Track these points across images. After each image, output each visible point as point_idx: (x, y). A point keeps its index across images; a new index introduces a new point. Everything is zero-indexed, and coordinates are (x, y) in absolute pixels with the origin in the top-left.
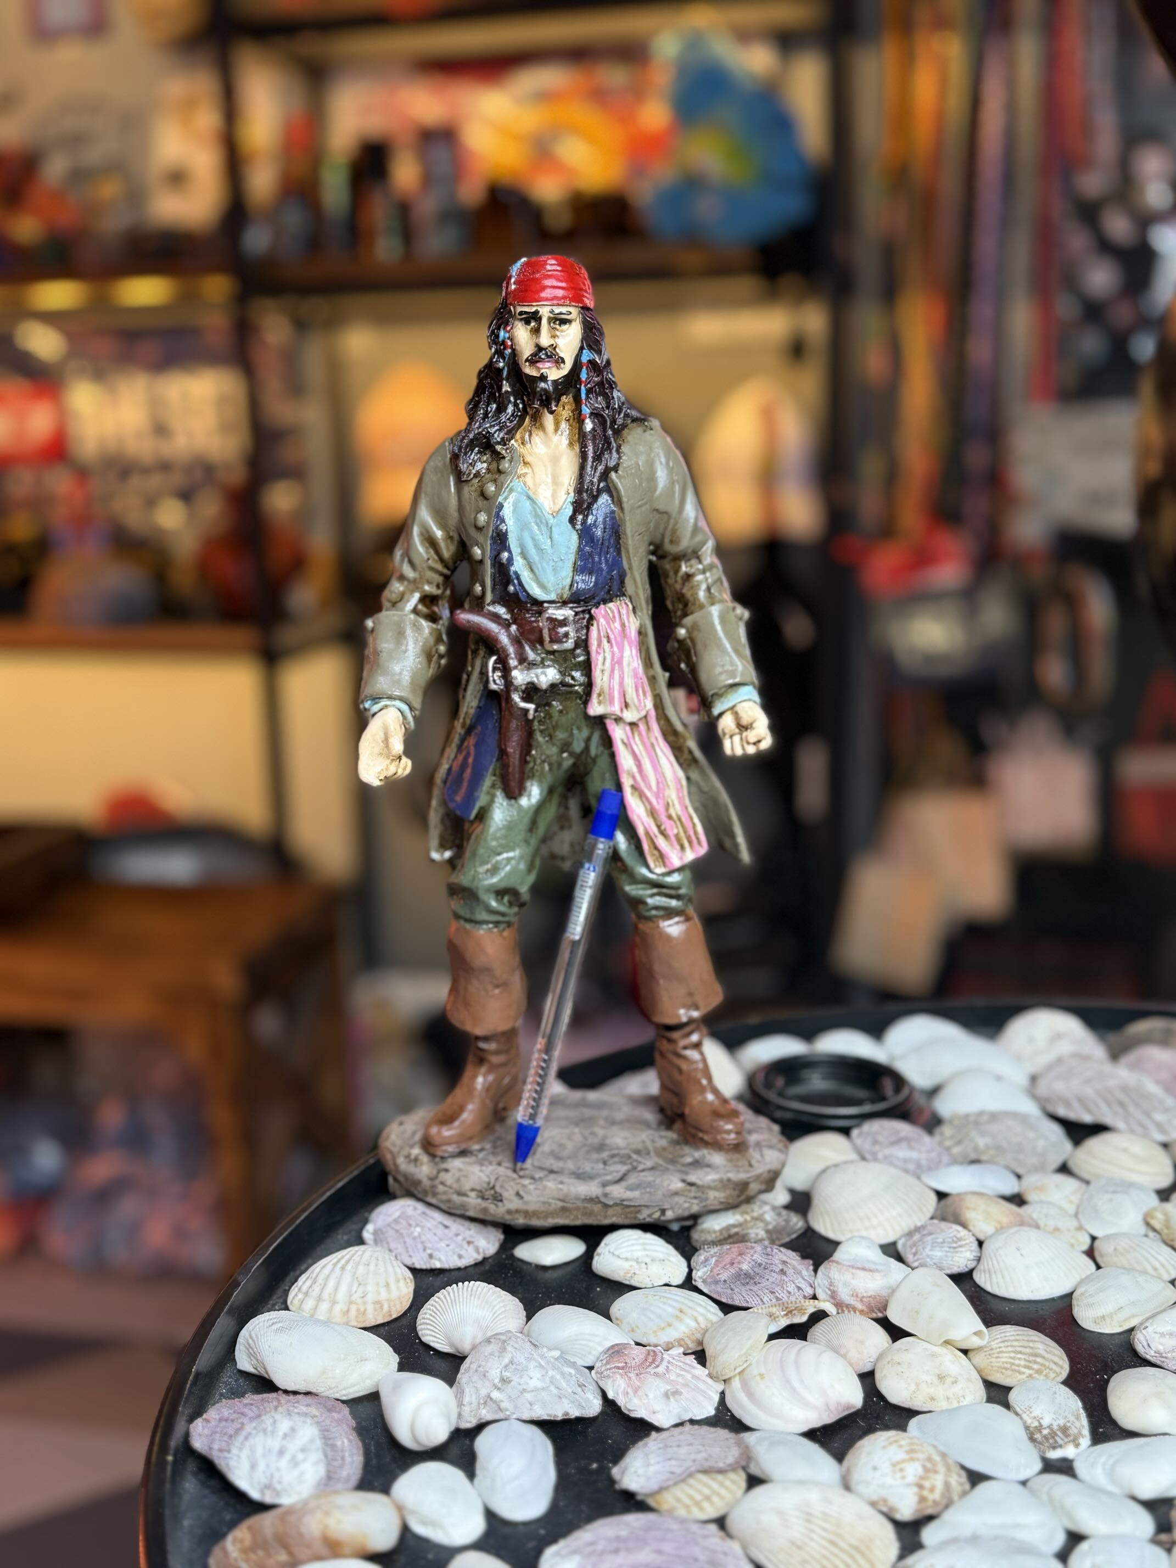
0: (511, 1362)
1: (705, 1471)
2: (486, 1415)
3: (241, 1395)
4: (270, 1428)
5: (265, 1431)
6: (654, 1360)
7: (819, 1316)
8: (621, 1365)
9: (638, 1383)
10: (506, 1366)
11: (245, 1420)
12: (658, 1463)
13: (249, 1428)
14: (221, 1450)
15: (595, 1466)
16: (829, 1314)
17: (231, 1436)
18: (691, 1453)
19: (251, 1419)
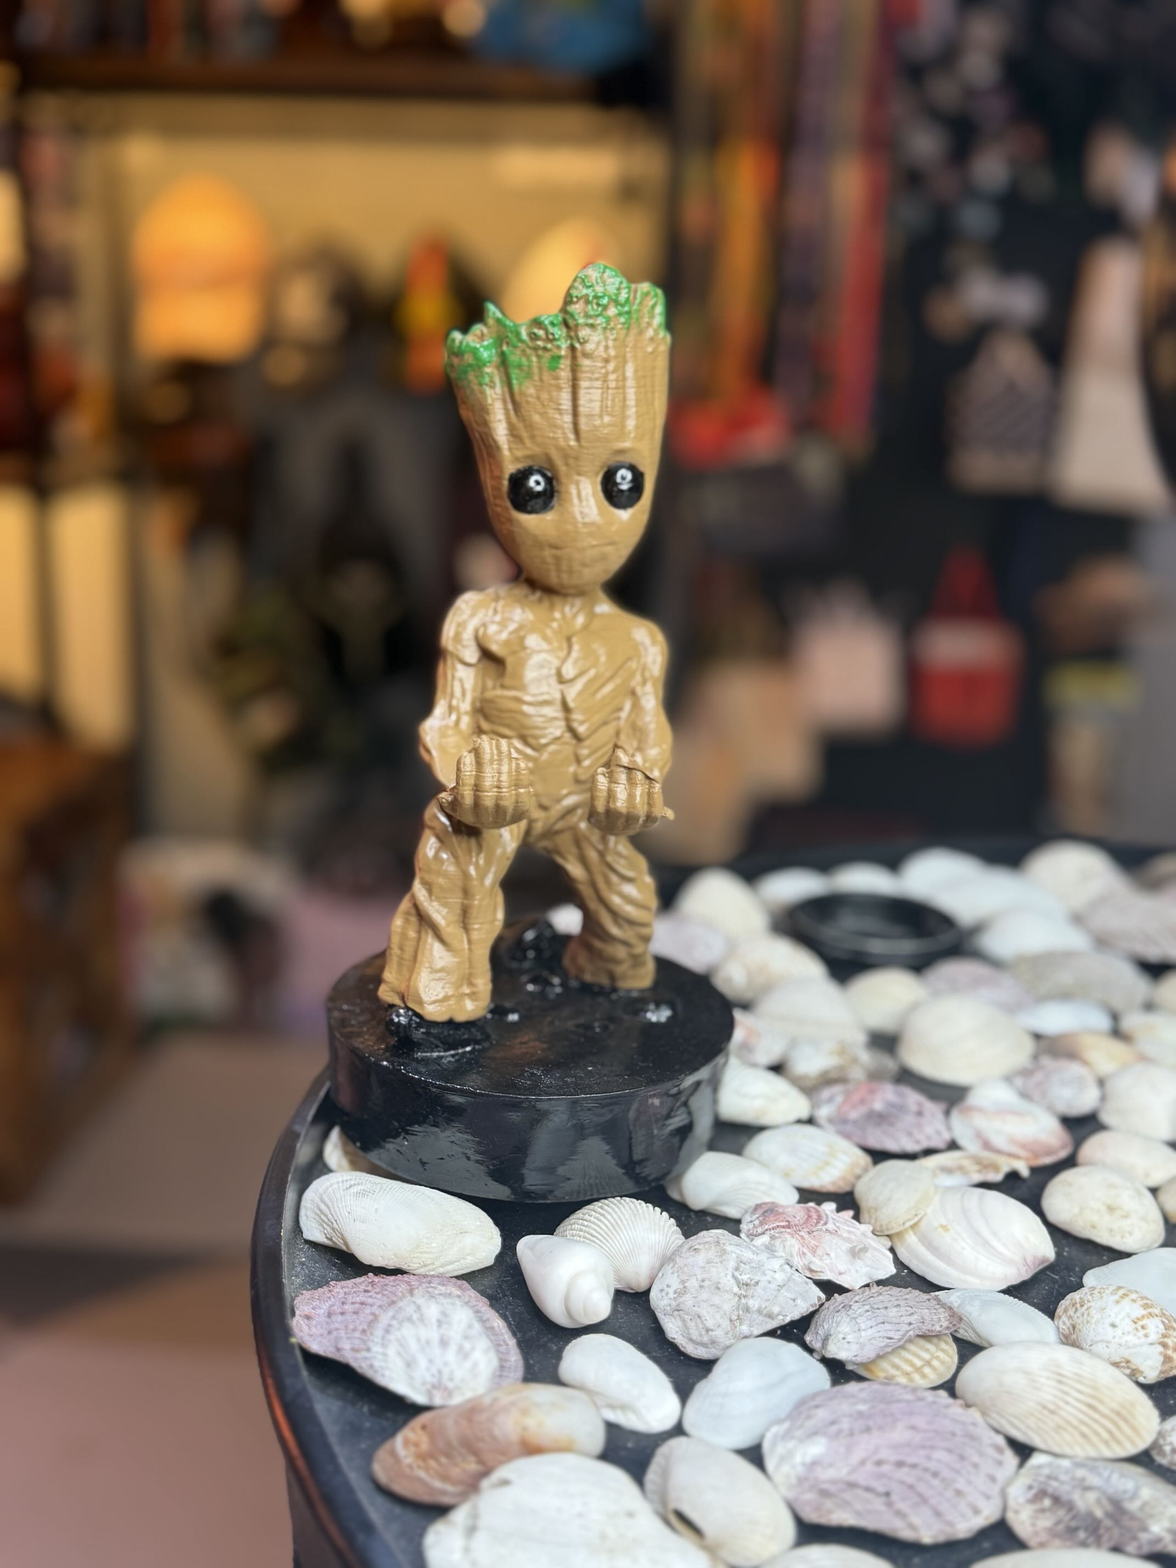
1: (924, 1337)
4: (415, 1316)
5: (409, 1320)
6: (819, 1218)
9: (813, 1242)
12: (871, 1327)
18: (902, 1316)
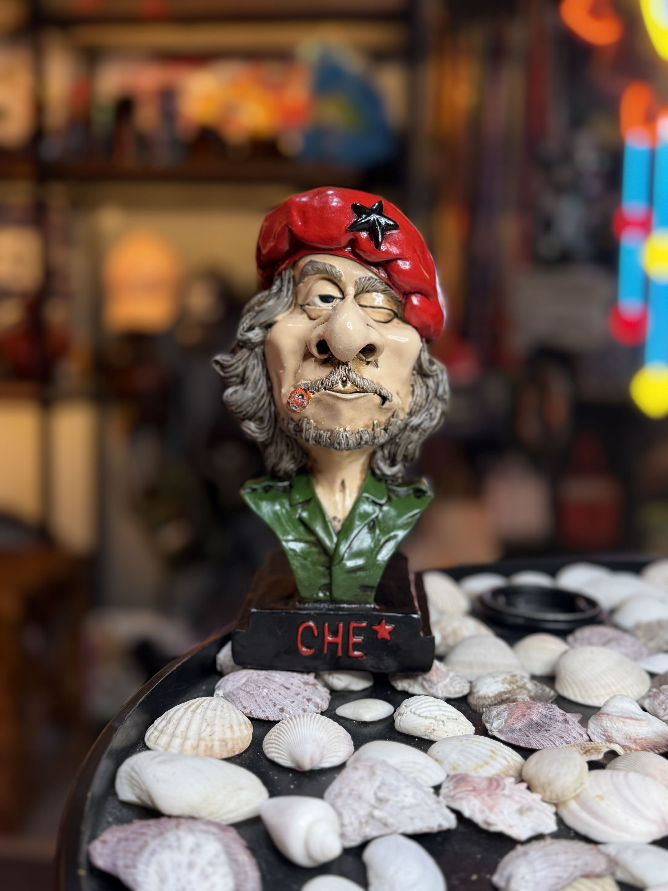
0: (383, 784)
1: (586, 876)
2: (369, 831)
3: (129, 821)
4: (175, 844)
5: (170, 847)
6: (498, 785)
7: (612, 755)
8: (470, 788)
10: (379, 788)
11: (148, 838)
12: (547, 868)
13: (153, 844)
14: (127, 867)
15: (474, 877)
16: (619, 754)
17: (135, 854)
18: (569, 860)
19: (154, 837)
